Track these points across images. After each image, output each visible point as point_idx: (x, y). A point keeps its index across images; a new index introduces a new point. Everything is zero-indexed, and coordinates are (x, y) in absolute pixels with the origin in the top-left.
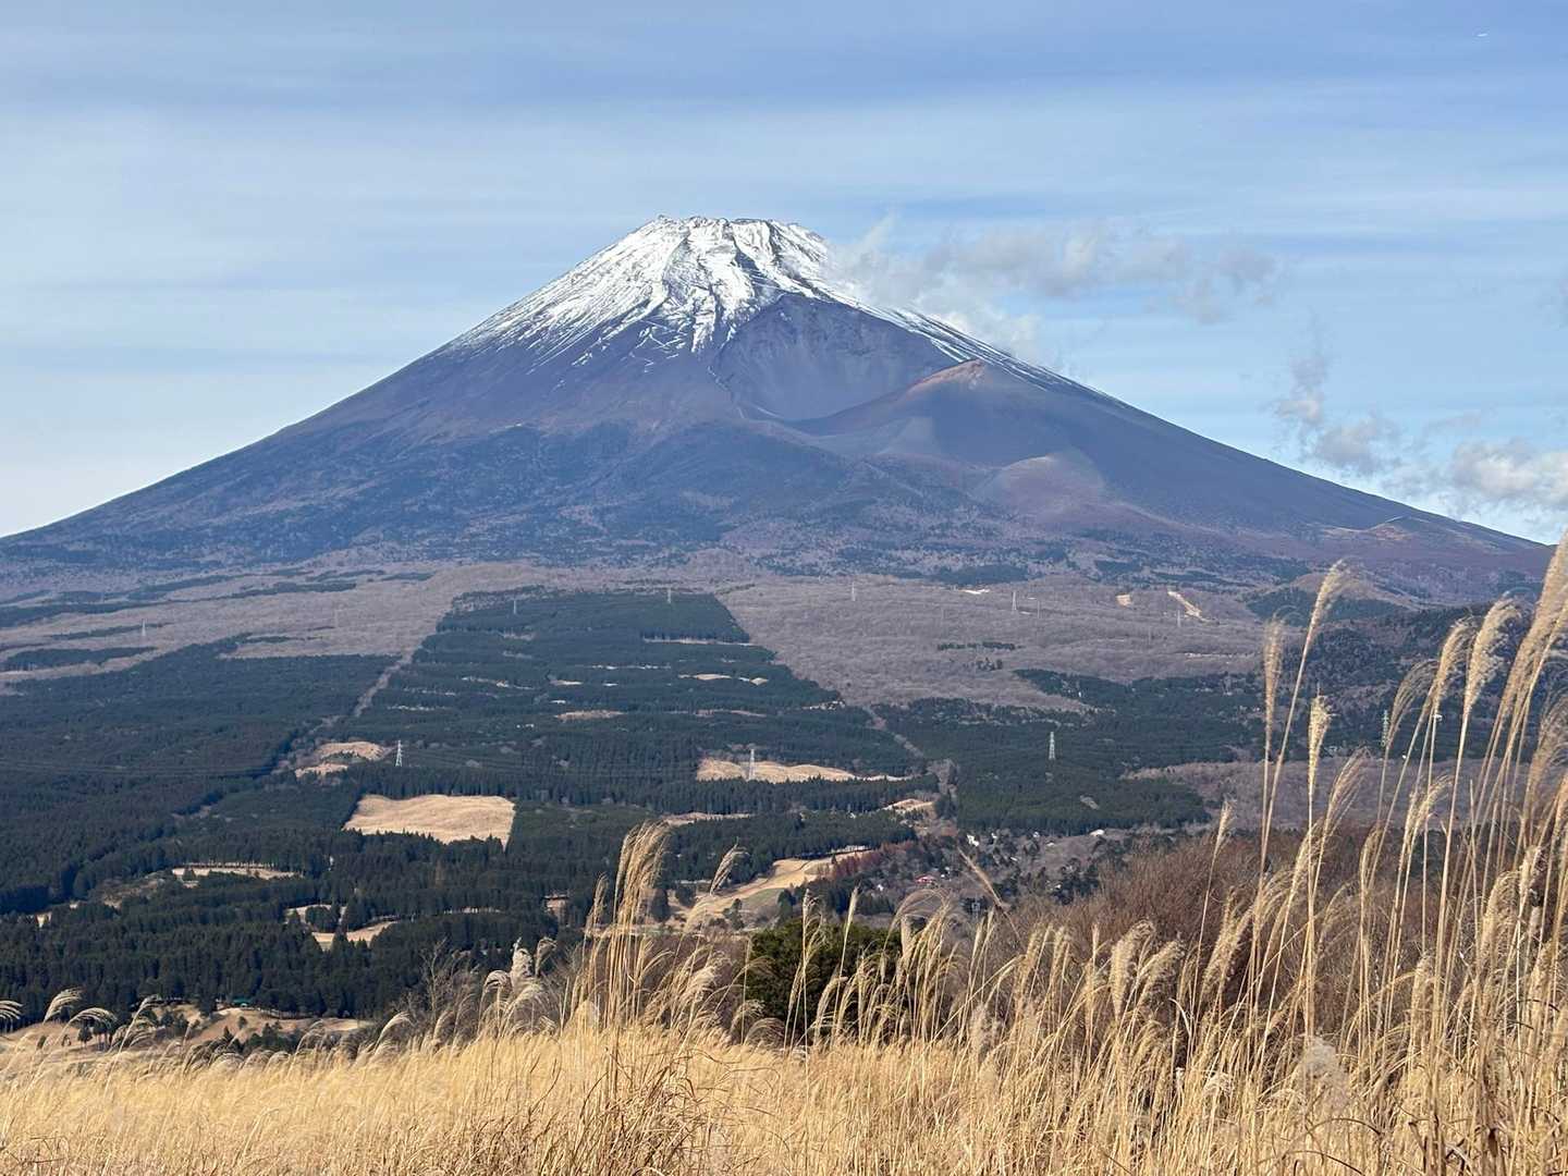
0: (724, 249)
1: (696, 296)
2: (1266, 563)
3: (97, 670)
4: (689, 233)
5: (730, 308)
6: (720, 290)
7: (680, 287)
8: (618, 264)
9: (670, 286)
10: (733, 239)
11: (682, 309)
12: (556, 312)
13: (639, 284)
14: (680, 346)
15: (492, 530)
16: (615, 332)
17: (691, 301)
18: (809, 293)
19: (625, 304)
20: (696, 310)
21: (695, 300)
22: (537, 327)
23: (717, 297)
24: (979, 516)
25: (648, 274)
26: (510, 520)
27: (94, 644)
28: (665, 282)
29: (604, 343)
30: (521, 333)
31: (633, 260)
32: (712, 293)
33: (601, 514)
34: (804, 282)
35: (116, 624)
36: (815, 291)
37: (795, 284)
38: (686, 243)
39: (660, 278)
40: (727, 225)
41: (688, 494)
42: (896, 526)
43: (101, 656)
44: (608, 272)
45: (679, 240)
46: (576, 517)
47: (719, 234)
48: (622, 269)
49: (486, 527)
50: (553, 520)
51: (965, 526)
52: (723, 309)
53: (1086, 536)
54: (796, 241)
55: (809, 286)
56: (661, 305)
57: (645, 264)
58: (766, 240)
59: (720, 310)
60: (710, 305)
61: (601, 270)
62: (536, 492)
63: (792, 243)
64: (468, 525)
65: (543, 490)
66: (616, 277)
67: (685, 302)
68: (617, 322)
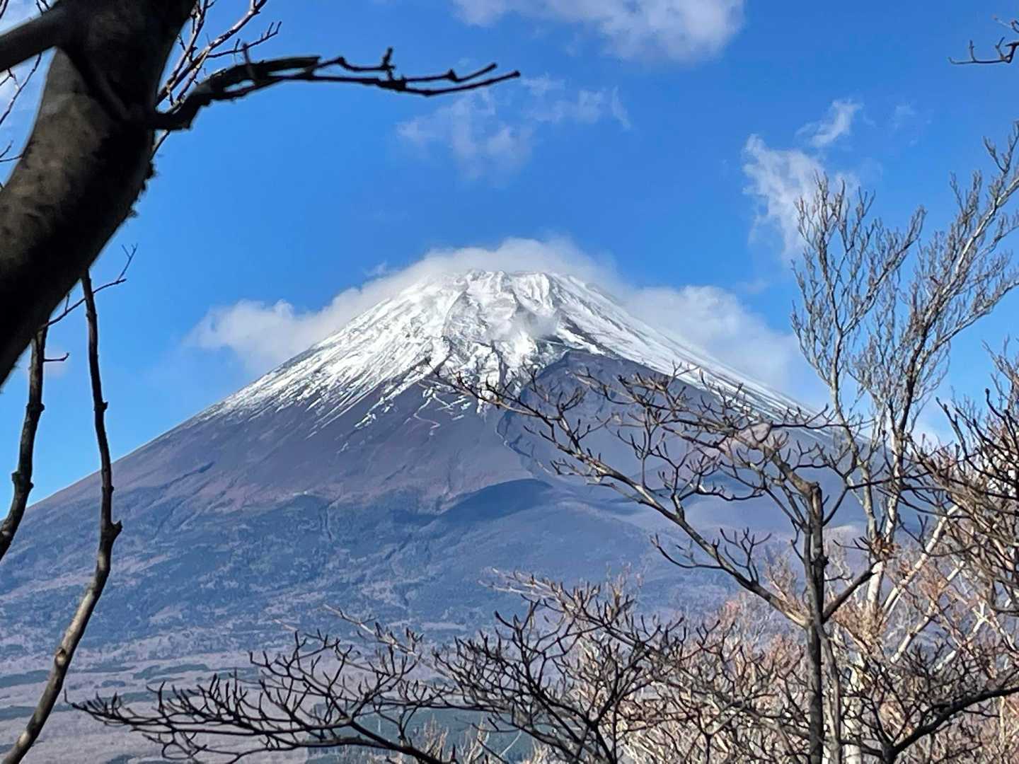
0: (504, 302)
1: (478, 353)
4: (467, 286)
5: (514, 363)
6: (504, 347)
7: (461, 342)
8: (396, 319)
9: (451, 342)
10: (512, 292)
11: (464, 367)
12: (334, 371)
13: (419, 340)
14: (466, 406)
16: (397, 392)
17: (473, 359)
18: (594, 349)
19: (405, 361)
20: (479, 368)
21: (478, 358)
22: (314, 387)
23: (500, 354)
25: (428, 331)
28: (445, 339)
29: (387, 403)
30: (300, 392)
31: (412, 315)
32: (494, 350)
34: (588, 338)
36: (600, 346)
37: (579, 339)
38: (464, 297)
39: (440, 335)
40: (505, 278)
44: (387, 328)
45: (457, 294)
47: (498, 288)
48: (400, 325)
52: (507, 367)
54: (578, 293)
55: (593, 342)
56: (443, 364)
57: (423, 319)
58: (546, 293)
59: (503, 368)
60: (493, 362)
61: (379, 326)
63: (572, 296)
66: (395, 333)
67: (468, 359)
68: (398, 381)
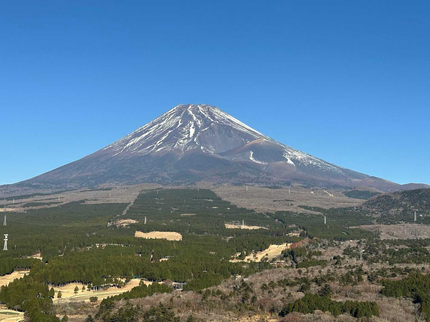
2: (341, 187)
3: (48, 207)
11: (187, 126)
14: (187, 135)
15: (141, 179)
19: (172, 125)
20: (190, 126)
21: (190, 124)
24: (266, 175)
26: (146, 177)
27: (46, 202)
32: (194, 122)
33: (169, 175)
35: (51, 198)
41: (191, 170)
42: (245, 177)
43: (49, 204)
46: (163, 176)
49: (140, 178)
50: (157, 176)
51: (263, 177)
53: (294, 180)
62: (152, 170)
64: (135, 178)
65: (153, 170)
